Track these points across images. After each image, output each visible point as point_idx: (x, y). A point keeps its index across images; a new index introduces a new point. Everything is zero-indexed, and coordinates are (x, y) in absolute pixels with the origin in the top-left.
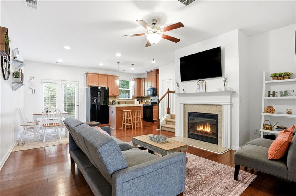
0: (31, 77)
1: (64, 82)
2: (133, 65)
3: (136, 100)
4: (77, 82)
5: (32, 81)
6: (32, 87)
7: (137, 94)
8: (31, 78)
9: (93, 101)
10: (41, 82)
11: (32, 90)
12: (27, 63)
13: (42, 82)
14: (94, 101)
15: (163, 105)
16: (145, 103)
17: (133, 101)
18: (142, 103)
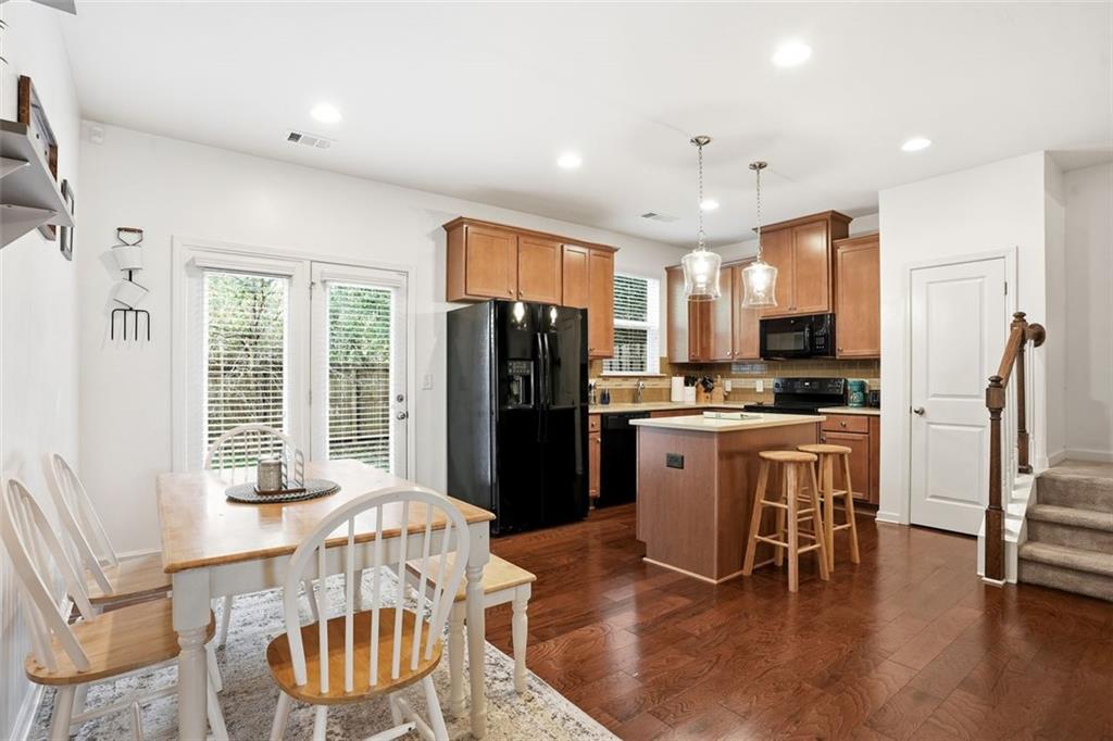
0: (127, 230)
1: (328, 269)
2: (761, 166)
3: (678, 381)
4: (400, 272)
5: (132, 257)
6: (130, 295)
7: (692, 349)
8: (124, 235)
9: (510, 392)
10: (187, 265)
11: (131, 315)
12: (98, 134)
13: (197, 269)
14: (515, 392)
15: (921, 412)
16: (726, 398)
17: (663, 384)
18: (708, 394)
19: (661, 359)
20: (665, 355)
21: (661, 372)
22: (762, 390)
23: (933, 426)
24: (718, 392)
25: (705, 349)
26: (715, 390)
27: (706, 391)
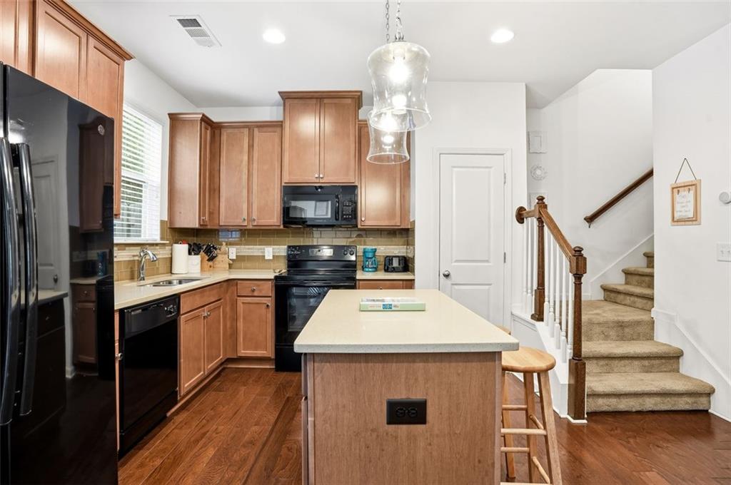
15: (447, 276)
16: (230, 266)
17: (162, 253)
18: (211, 263)
19: (162, 222)
20: (166, 218)
21: (162, 238)
22: (271, 258)
23: (456, 287)
24: (222, 261)
25: (214, 213)
26: (220, 258)
27: (209, 260)
